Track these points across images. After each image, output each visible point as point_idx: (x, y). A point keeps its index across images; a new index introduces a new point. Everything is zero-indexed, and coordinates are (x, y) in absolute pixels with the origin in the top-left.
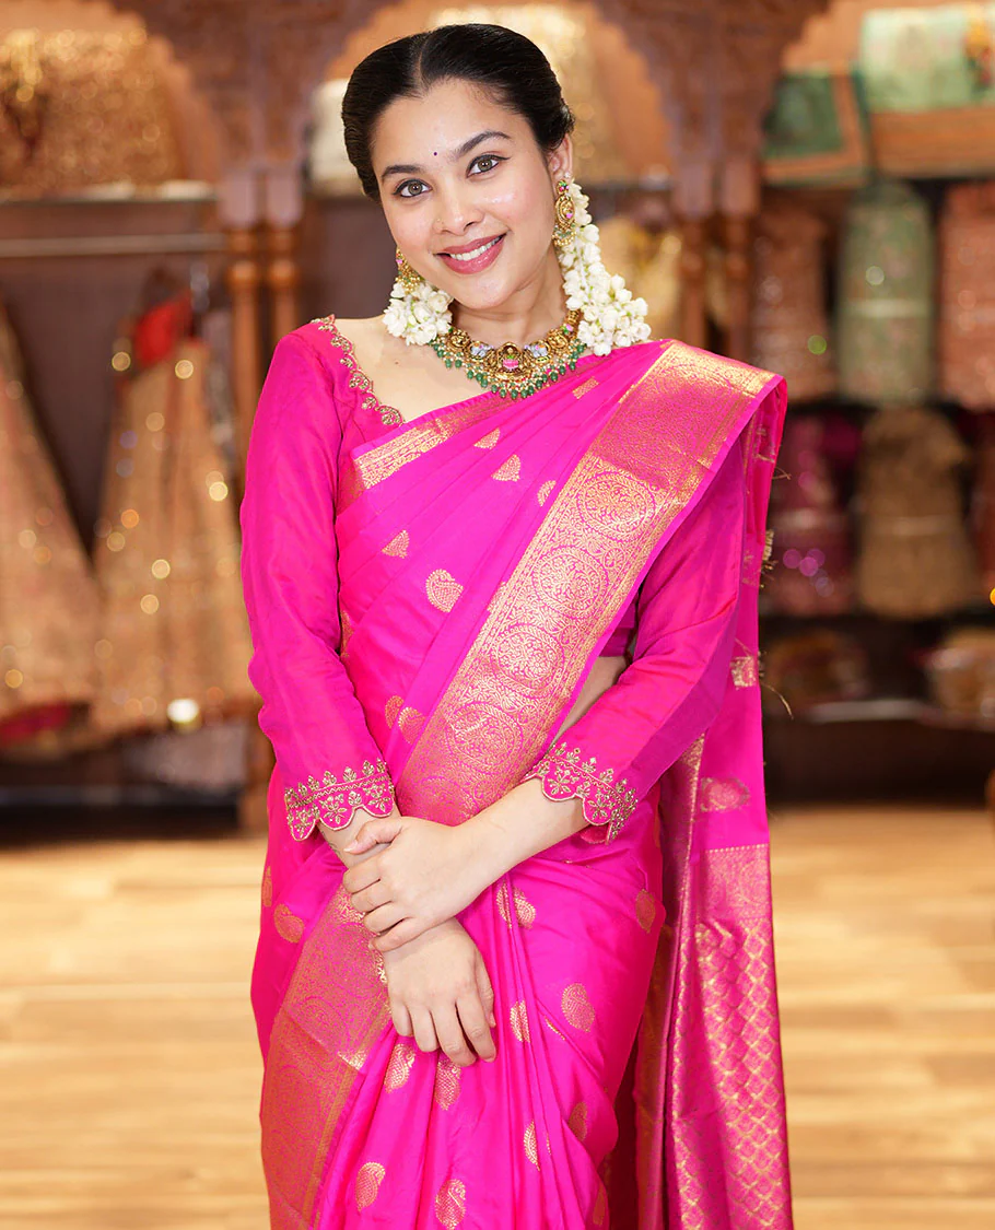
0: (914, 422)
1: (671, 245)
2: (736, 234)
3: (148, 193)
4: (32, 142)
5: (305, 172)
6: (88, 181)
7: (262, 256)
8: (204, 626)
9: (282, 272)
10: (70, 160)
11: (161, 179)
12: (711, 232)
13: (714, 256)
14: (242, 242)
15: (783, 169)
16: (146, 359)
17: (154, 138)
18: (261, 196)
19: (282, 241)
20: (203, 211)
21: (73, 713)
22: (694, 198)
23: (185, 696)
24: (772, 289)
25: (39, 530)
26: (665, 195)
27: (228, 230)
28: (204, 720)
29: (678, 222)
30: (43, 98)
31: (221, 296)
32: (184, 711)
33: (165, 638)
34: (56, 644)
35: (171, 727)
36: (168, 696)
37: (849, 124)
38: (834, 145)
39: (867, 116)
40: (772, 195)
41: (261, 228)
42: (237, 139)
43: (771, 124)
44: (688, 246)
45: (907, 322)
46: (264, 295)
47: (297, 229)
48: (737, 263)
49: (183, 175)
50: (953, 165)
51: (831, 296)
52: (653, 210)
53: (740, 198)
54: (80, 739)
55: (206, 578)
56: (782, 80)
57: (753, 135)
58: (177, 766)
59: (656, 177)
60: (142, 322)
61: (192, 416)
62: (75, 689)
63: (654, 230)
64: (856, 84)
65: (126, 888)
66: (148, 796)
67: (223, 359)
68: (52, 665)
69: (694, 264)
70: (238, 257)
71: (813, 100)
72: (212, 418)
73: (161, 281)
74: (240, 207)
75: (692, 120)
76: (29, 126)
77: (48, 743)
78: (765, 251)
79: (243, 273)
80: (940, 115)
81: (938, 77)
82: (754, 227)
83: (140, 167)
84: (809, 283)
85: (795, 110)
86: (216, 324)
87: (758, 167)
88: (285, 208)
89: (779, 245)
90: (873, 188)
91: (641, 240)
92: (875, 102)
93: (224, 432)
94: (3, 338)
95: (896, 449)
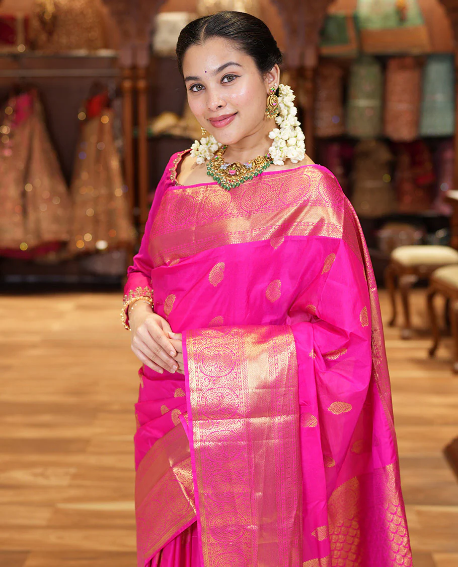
0: (373, 144)
1: (286, 77)
2: (309, 74)
3: (93, 53)
4: (50, 33)
5: (151, 47)
7: (134, 78)
8: (110, 214)
9: (142, 84)
10: (64, 40)
11: (97, 48)
12: (300, 73)
13: (301, 82)
14: (127, 72)
15: (329, 50)
16: (91, 116)
17: (95, 34)
18: (134, 55)
19: (141, 72)
20: (113, 61)
21: (61, 245)
22: (294, 60)
23: (103, 239)
24: (323, 94)
27: (122, 68)
28: (109, 250)
29: (289, 69)
30: (55, 17)
31: (119, 92)
32: (102, 245)
33: (96, 220)
34: (56, 220)
35: (98, 252)
36: (96, 239)
37: (351, 33)
38: (346, 42)
39: (359, 31)
40: (323, 60)
41: (134, 68)
42: (126, 35)
43: (323, 34)
44: (291, 78)
45: (372, 108)
46: (135, 92)
47: (148, 69)
48: (309, 85)
49: (106, 46)
50: (391, 50)
51: (344, 97)
53: (310, 61)
54: (64, 255)
55: (111, 197)
56: (328, 18)
57: (316, 37)
58: (99, 266)
60: (89, 101)
61: (108, 137)
62: (64, 237)
64: (355, 19)
65: (80, 308)
66: (88, 279)
67: (119, 116)
68: (54, 227)
70: (125, 78)
71: (339, 25)
72: (115, 138)
73: (97, 86)
74: (126, 59)
75: (293, 32)
76: (49, 28)
77: (52, 257)
78: (320, 80)
79: (127, 84)
80: (384, 31)
81: (386, 17)
82: (316, 71)
83: (91, 44)
84: (336, 92)
85: (332, 29)
86: (117, 103)
87: (318, 50)
88: (143, 60)
89: (325, 78)
90: (361, 57)
92: (362, 26)
93: (119, 143)
94: (38, 107)
95: (367, 155)
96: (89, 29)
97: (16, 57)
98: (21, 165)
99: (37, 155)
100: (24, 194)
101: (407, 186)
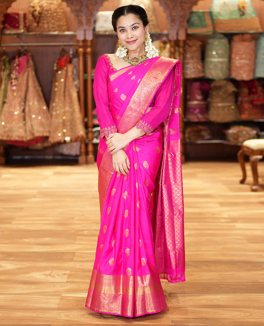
1: (168, 46)
2: (181, 44)
3: (61, 33)
4: (38, 23)
5: (94, 30)
6: (50, 31)
7: (85, 47)
8: (72, 121)
9: (89, 50)
10: (46, 26)
11: (64, 31)
12: (176, 43)
13: (177, 48)
14: (81, 44)
15: (191, 31)
16: (60, 68)
17: (63, 23)
18: (85, 35)
19: (89, 44)
20: (73, 37)
21: (45, 138)
22: (173, 36)
23: (68, 136)
24: (189, 55)
25: (38, 101)
26: (167, 35)
27: (78, 41)
28: (71, 141)
29: (170, 41)
30: (40, 13)
31: (76, 54)
32: (68, 139)
33: (64, 125)
34: (42, 124)
35: (65, 142)
36: (64, 135)
37: (208, 22)
38: (205, 26)
39: (213, 20)
40: (188, 36)
41: (85, 41)
42: (80, 23)
43: (188, 21)
44: (171, 46)
46: (85, 54)
47: (92, 41)
48: (181, 50)
49: (69, 30)
51: (203, 57)
52: (165, 39)
53: (182, 37)
54: (46, 145)
55: (72, 113)
56: (192, 13)
57: (185, 24)
58: (65, 150)
59: (165, 32)
60: (59, 60)
61: (71, 79)
62: (46, 134)
63: (165, 43)
65: (55, 173)
66: (59, 157)
67: (77, 67)
68: (41, 129)
69: (172, 50)
70: (80, 47)
71: (199, 17)
72: (74, 79)
73: (64, 51)
74: (81, 37)
75: (173, 21)
76: (38, 19)
77: (39, 146)
78: (187, 47)
79: (81, 50)
82: (185, 42)
83: (60, 28)
84: (198, 54)
85: (195, 19)
86: (75, 60)
87: (186, 30)
88: (90, 37)
89: (190, 47)
91: (162, 45)
92: (215, 18)
93: (76, 83)
94: (31, 62)
95: (219, 88)
96: (59, 20)
97: (19, 35)
98: (23, 94)
99: (31, 89)
100: (24, 111)
101: (246, 106)
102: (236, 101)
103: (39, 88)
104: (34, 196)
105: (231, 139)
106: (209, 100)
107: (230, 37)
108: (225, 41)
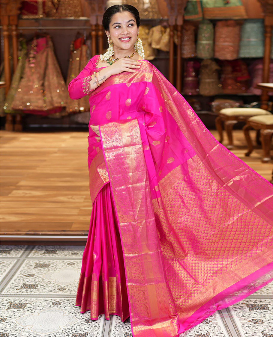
0: (209, 62)
1: (168, 30)
2: (179, 29)
3: (76, 18)
4: (57, 9)
6: (67, 16)
7: (97, 30)
9: (100, 33)
10: (64, 12)
11: (79, 16)
12: (175, 28)
13: (175, 32)
14: (94, 28)
15: (187, 17)
16: (76, 48)
17: (78, 9)
18: (97, 20)
19: (100, 28)
20: (86, 22)
21: (63, 109)
22: (172, 22)
23: (82, 107)
24: (186, 38)
25: (57, 77)
26: (167, 21)
27: (91, 25)
28: (85, 111)
29: (170, 26)
31: (89, 37)
32: (82, 109)
34: (60, 96)
35: (80, 112)
36: (79, 106)
37: (199, 10)
38: (197, 13)
39: (202, 8)
40: (185, 22)
41: (97, 25)
42: (93, 10)
43: (185, 9)
44: (171, 30)
45: (209, 44)
46: (97, 37)
48: (179, 33)
49: (83, 16)
50: (218, 18)
51: (196, 40)
52: (165, 24)
53: (180, 22)
54: (64, 114)
56: (188, 2)
57: (183, 11)
58: (80, 119)
59: (166, 18)
60: (75, 41)
61: (85, 58)
62: (63, 105)
63: (165, 27)
64: (201, 3)
65: (71, 137)
66: (74, 126)
67: (90, 48)
69: (172, 33)
70: (93, 30)
71: (193, 5)
73: (79, 34)
74: (93, 22)
75: (172, 8)
76: (56, 6)
77: (58, 115)
78: (184, 31)
79: (94, 33)
80: (215, 8)
82: (182, 27)
83: (75, 14)
84: (192, 37)
85: (190, 7)
86: (89, 42)
87: (184, 17)
88: (100, 22)
89: (187, 31)
90: (203, 20)
91: (163, 29)
92: (204, 6)
94: (50, 43)
95: (206, 66)
96: (75, 7)
97: (37, 20)
98: (42, 71)
99: (51, 66)
100: (43, 85)
101: (230, 82)
102: (219, 78)
103: (57, 66)
104: (55, 153)
105: (214, 110)
106: (200, 76)
107: (214, 22)
108: (211, 26)
